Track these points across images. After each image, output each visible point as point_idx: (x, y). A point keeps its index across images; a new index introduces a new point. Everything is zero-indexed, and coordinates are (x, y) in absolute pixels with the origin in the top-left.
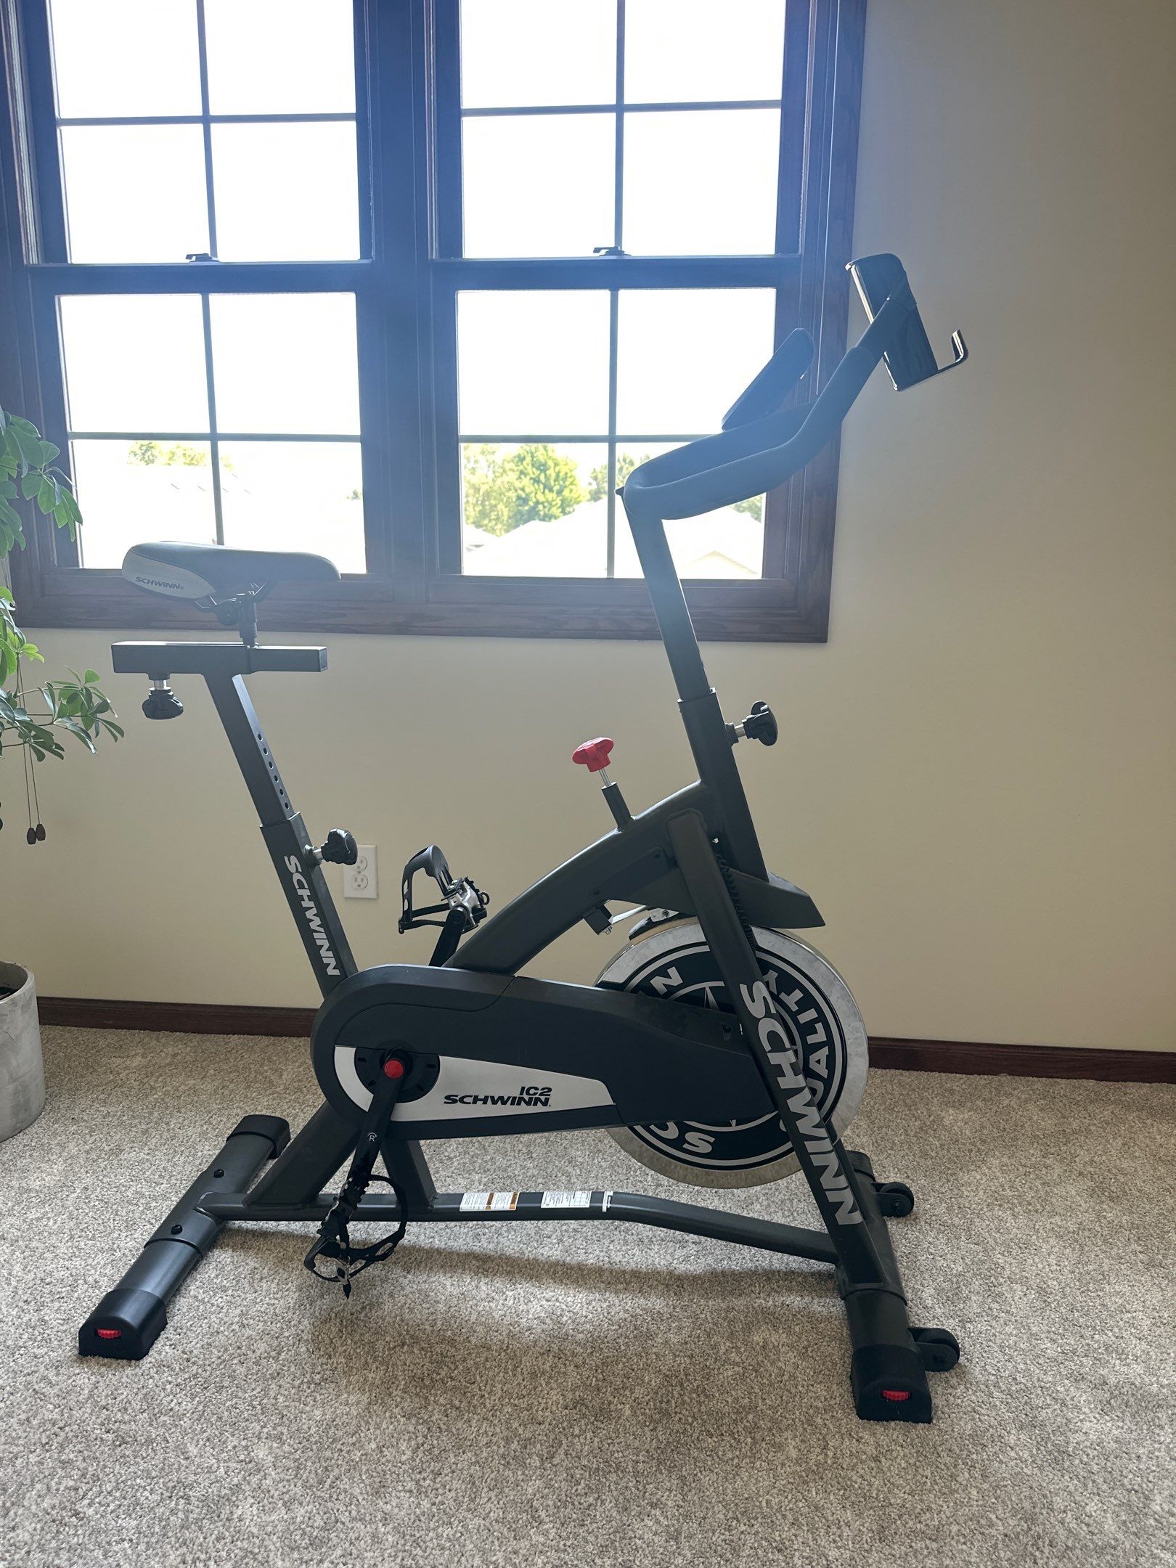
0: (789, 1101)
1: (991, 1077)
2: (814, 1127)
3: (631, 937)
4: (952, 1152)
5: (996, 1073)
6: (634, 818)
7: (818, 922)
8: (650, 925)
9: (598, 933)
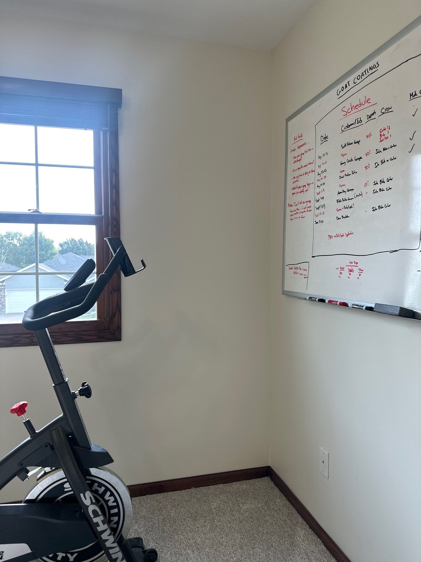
0: (102, 536)
1: (188, 490)
2: (112, 543)
3: (38, 480)
4: (173, 527)
5: (190, 488)
6: (37, 431)
7: (111, 461)
8: (45, 474)
9: (23, 481)
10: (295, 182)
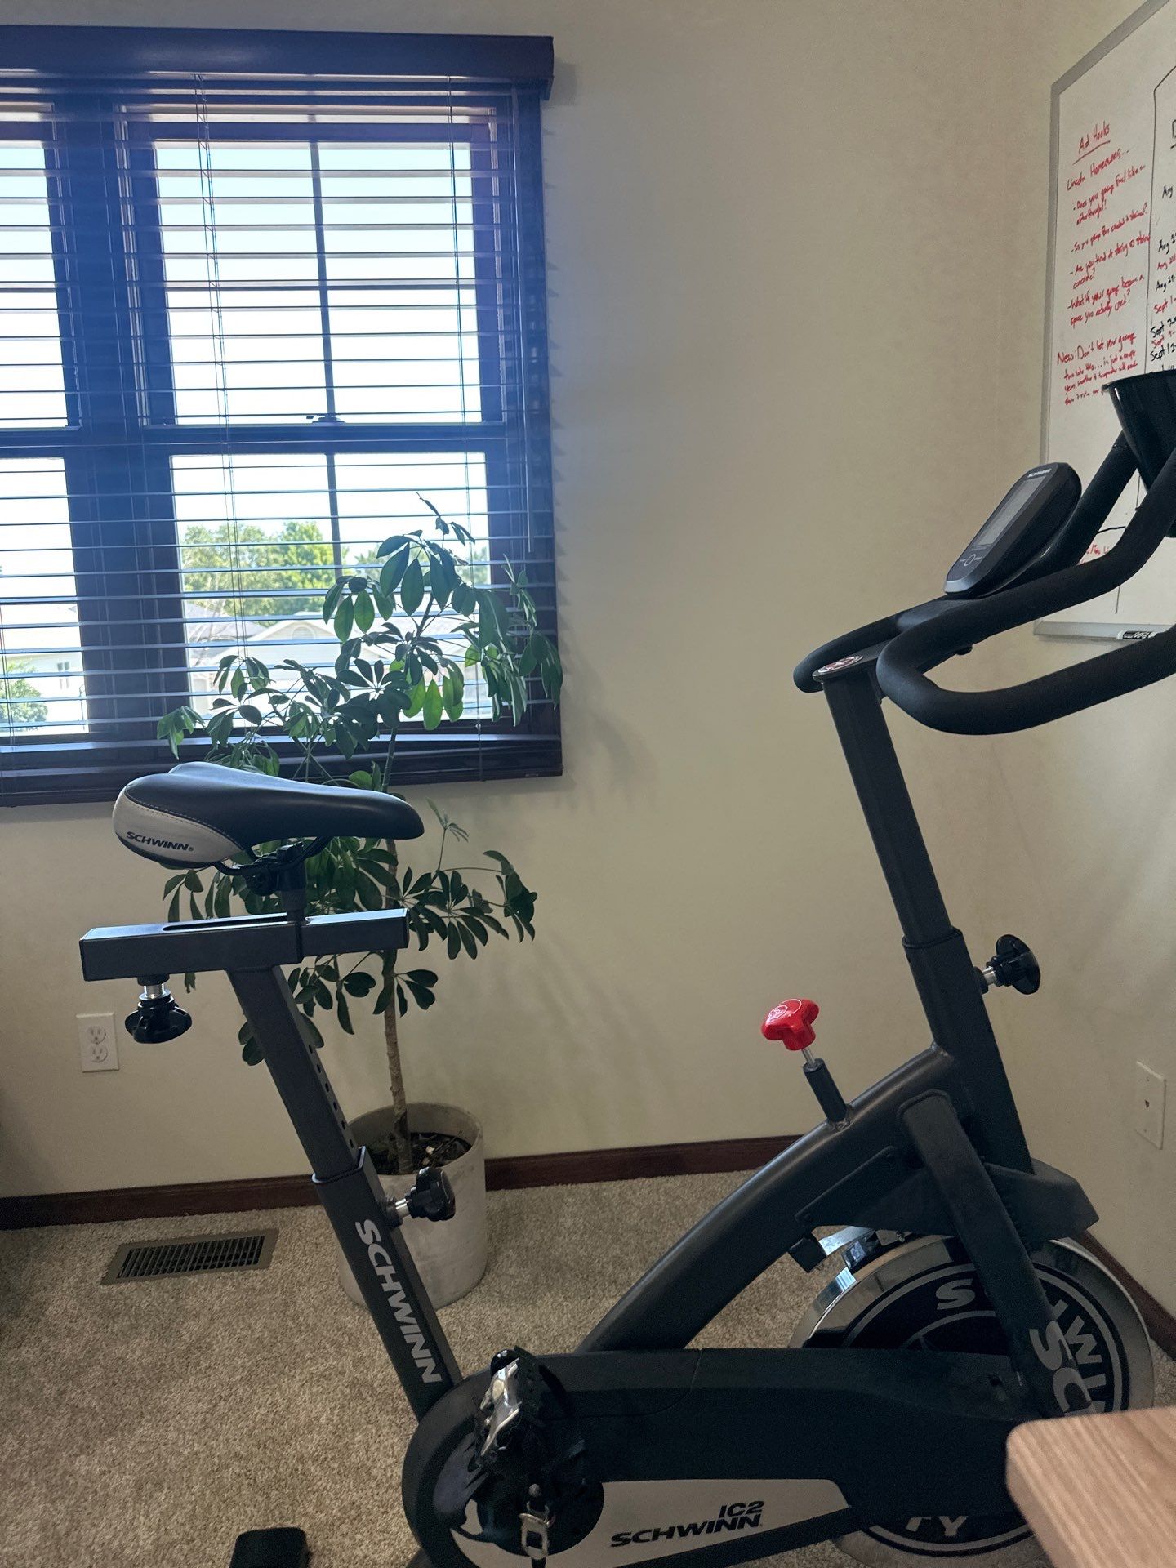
10: (1081, 282)
